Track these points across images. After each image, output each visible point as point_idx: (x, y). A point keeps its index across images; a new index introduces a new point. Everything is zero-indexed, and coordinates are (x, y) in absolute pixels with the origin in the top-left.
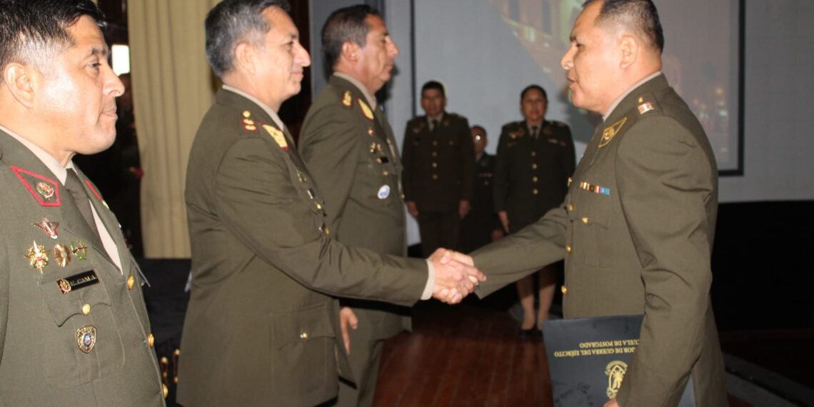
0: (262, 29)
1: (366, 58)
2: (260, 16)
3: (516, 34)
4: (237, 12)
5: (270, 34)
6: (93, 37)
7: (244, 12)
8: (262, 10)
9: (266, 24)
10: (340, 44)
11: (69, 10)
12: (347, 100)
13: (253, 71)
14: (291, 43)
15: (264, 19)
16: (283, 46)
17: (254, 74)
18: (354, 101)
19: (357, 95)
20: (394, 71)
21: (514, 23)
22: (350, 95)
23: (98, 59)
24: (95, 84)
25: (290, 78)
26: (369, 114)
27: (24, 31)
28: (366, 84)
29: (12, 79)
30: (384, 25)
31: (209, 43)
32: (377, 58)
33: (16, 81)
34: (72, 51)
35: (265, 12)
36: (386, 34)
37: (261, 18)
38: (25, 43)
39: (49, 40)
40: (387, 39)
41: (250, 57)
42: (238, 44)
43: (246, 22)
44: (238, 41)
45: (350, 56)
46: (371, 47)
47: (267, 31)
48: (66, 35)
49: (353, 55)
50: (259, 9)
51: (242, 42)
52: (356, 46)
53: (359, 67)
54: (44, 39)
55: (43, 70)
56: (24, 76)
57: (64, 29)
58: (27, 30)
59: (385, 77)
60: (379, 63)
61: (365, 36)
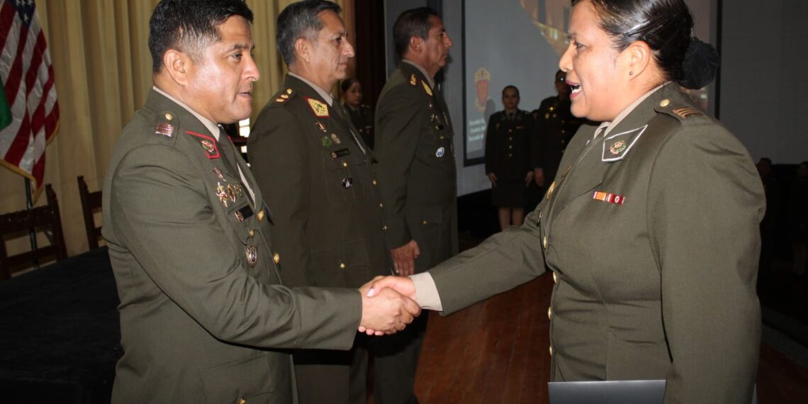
0: (316, 28)
1: (428, 49)
2: (315, 17)
3: (543, 34)
4: (299, 13)
5: (322, 32)
6: (237, 34)
7: (303, 14)
8: (318, 12)
9: (319, 24)
10: (408, 38)
11: (221, 11)
12: (413, 82)
13: (308, 60)
14: (339, 39)
15: (318, 20)
16: (331, 41)
17: (309, 63)
18: (418, 82)
19: (420, 77)
20: (448, 60)
21: (542, 25)
22: (415, 77)
23: (240, 51)
24: (235, 71)
25: (337, 68)
26: (429, 92)
27: (182, 26)
28: (427, 69)
29: (170, 62)
30: (442, 23)
31: (278, 36)
32: (436, 48)
33: (174, 64)
34: (218, 45)
35: (320, 14)
36: (444, 30)
37: (317, 19)
38: (182, 36)
39: (200, 35)
40: (444, 33)
41: (306, 49)
42: (298, 39)
43: (304, 22)
44: (298, 36)
45: (416, 47)
46: (432, 41)
47: (321, 29)
48: (215, 31)
49: (418, 46)
50: (315, 13)
51: (300, 38)
52: (420, 40)
53: (422, 56)
54: (196, 33)
55: (193, 57)
56: (179, 61)
57: (214, 26)
58: (185, 26)
59: (442, 64)
60: (438, 53)
61: (427, 32)
